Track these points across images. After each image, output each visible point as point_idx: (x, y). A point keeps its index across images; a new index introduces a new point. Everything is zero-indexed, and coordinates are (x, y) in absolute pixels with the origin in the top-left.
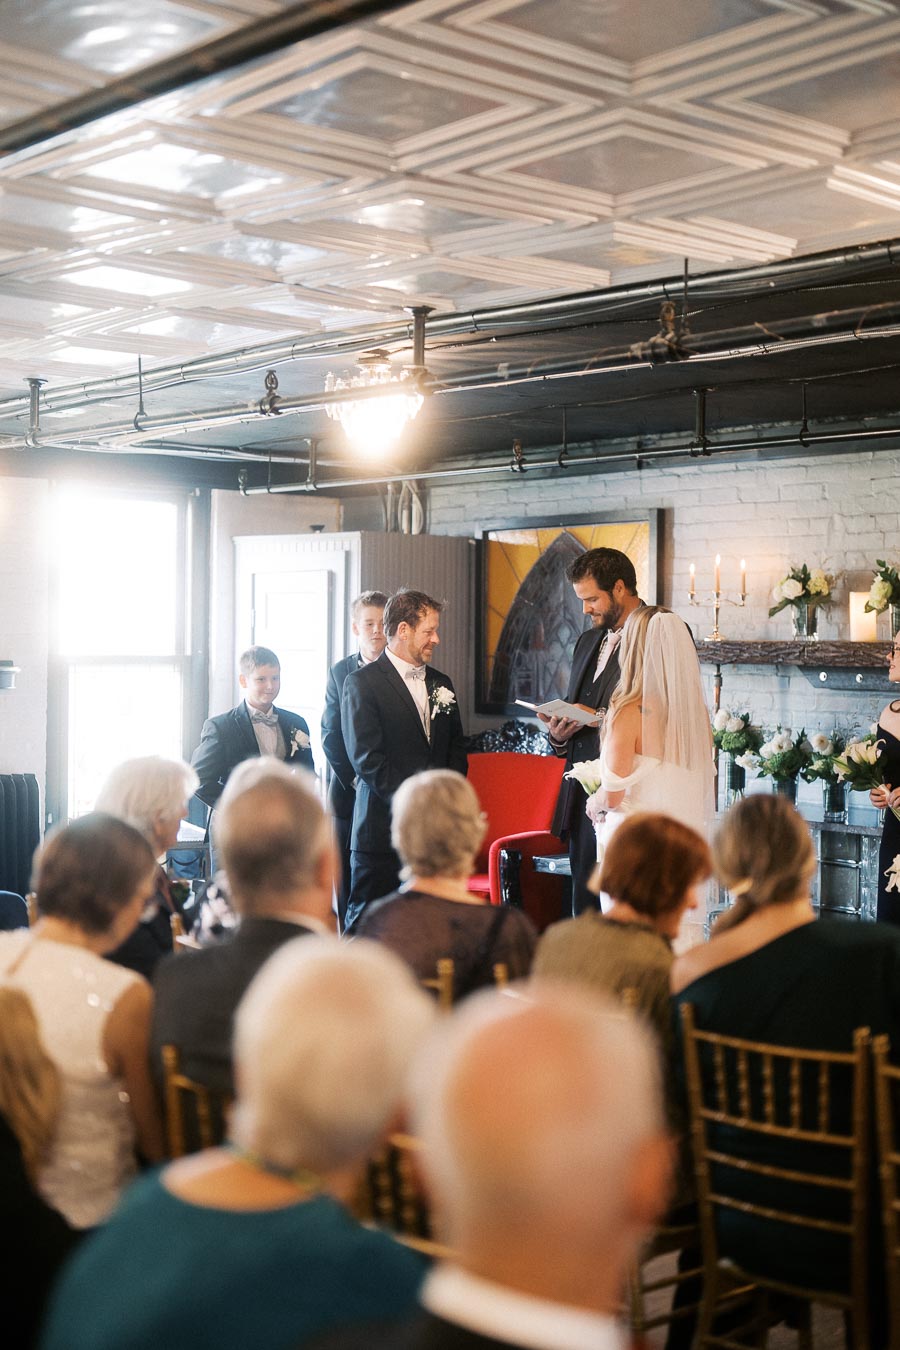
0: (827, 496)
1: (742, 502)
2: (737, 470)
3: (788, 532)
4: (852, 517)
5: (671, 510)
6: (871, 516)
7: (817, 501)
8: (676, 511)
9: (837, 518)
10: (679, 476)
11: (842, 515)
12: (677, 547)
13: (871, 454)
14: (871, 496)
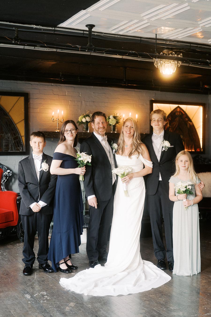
0: (80, 96)
1: (54, 95)
2: (52, 85)
3: (69, 104)
4: (87, 101)
5: (30, 93)
6: (94, 102)
7: (78, 97)
8: (31, 95)
9: (83, 102)
10: (31, 84)
11: (85, 101)
12: (31, 105)
13: (92, 87)
14: (92, 97)
